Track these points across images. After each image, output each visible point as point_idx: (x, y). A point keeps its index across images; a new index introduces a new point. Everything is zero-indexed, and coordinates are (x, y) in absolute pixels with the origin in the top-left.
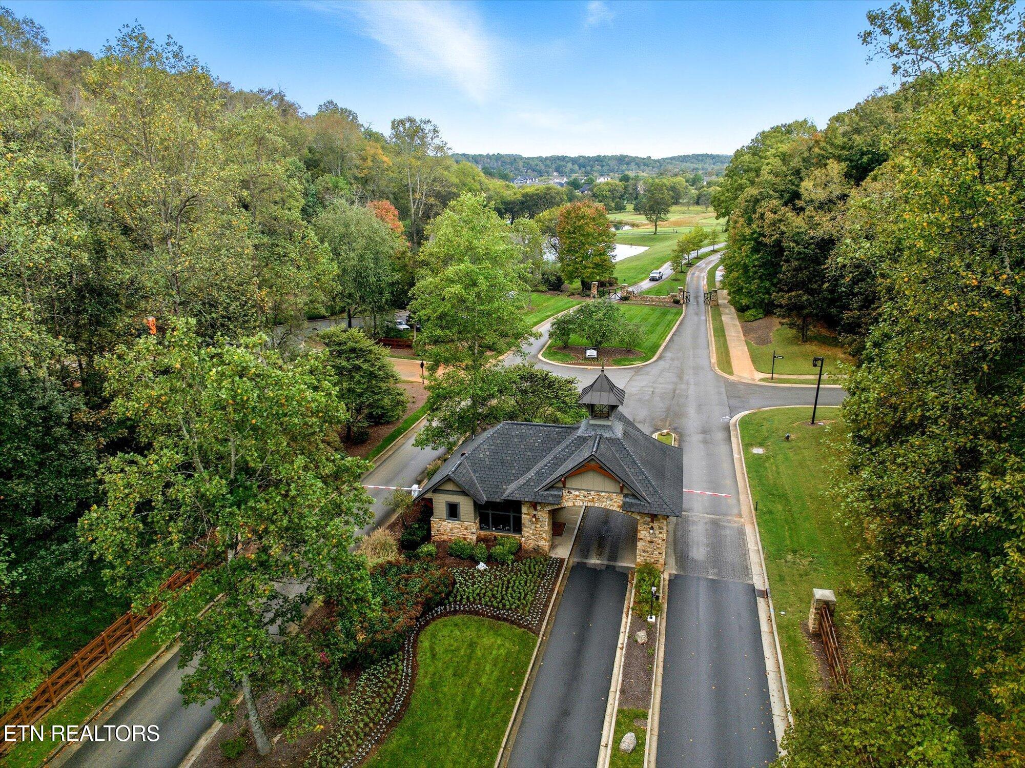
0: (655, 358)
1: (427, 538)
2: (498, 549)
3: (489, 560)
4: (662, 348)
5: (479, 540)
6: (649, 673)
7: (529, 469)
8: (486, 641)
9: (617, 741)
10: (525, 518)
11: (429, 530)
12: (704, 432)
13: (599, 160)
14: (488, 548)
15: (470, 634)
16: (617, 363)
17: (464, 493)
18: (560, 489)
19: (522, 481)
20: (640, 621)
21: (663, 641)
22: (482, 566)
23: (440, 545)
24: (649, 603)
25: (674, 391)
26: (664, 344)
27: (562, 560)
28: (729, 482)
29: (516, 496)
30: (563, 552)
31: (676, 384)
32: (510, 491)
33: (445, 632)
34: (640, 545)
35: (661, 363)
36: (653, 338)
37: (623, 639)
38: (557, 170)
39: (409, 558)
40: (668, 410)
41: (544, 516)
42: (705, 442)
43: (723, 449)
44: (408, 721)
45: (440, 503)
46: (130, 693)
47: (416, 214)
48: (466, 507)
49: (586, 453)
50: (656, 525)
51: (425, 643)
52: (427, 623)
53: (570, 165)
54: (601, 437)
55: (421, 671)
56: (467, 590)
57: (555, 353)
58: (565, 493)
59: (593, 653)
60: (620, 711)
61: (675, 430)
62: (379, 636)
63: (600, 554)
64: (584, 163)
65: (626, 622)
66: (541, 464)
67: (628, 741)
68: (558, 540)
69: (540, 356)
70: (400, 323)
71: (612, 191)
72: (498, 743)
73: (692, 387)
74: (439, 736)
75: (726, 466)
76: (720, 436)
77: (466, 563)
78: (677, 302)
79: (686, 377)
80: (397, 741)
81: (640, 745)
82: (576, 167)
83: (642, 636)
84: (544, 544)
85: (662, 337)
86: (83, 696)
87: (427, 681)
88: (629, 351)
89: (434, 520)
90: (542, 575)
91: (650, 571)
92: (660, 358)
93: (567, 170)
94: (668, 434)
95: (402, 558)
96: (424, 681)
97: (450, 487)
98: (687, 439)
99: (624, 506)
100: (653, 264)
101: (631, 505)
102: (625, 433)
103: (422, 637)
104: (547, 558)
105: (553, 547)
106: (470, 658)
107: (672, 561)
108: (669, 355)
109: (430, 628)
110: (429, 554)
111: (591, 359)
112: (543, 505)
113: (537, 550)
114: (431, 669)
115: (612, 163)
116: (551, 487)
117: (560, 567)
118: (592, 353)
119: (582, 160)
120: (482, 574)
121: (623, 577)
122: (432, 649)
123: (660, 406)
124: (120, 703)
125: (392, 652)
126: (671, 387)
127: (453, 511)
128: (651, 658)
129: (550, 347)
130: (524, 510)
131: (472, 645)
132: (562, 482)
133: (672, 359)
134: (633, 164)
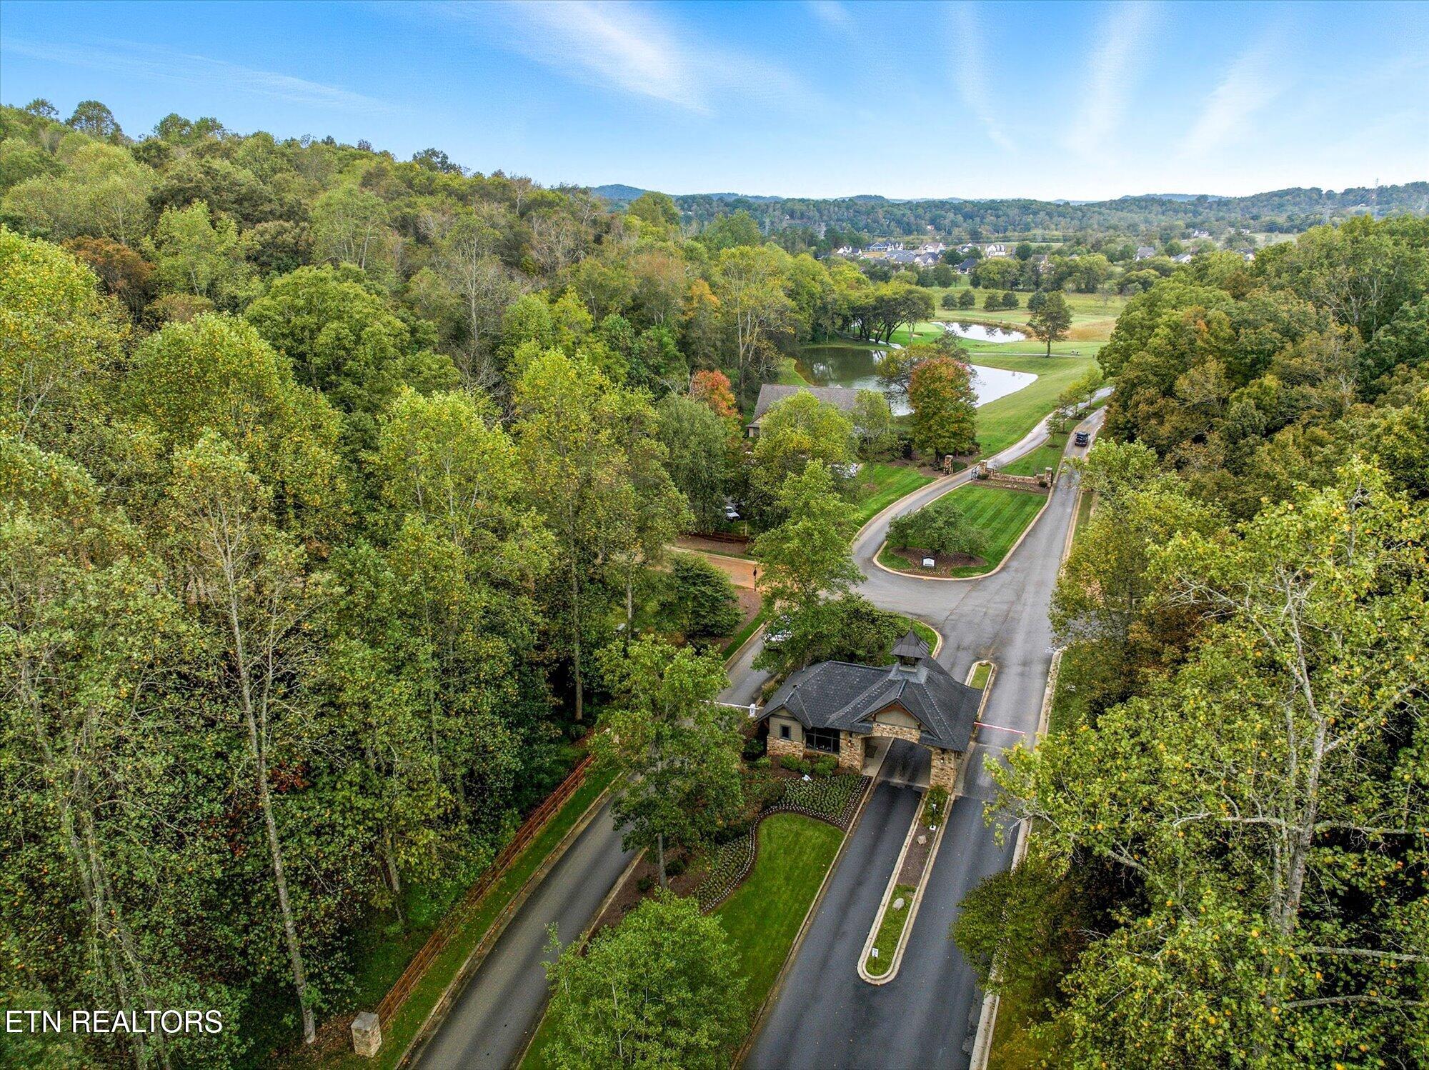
0: (997, 569)
1: (764, 752)
2: (819, 766)
3: (812, 773)
4: (1009, 555)
5: (805, 756)
6: (923, 864)
7: (847, 703)
8: (809, 833)
9: (891, 902)
10: (843, 743)
11: (765, 745)
12: (1025, 664)
13: (993, 207)
14: (813, 763)
15: (796, 827)
16: (956, 573)
17: (795, 719)
18: (871, 722)
19: (841, 713)
20: (923, 829)
21: (939, 843)
22: (806, 778)
23: (774, 758)
24: (934, 816)
25: (1008, 612)
26: (1013, 549)
27: (871, 778)
28: (1032, 718)
29: (836, 726)
30: (872, 771)
31: (1012, 603)
32: (832, 720)
33: (779, 825)
34: (933, 771)
35: (1004, 575)
36: (1002, 541)
37: (908, 840)
38: (932, 222)
39: (751, 768)
40: (996, 635)
41: (857, 742)
42: (1022, 675)
43: (1038, 683)
44: (754, 878)
45: (775, 725)
46: (565, 848)
47: (745, 358)
48: (796, 730)
49: (893, 695)
50: (946, 756)
51: (764, 830)
52: (765, 817)
53: (951, 215)
54: (907, 681)
55: (761, 849)
56: (796, 795)
57: (892, 557)
58: (875, 725)
59: (885, 845)
60: (897, 886)
61: (996, 660)
62: (733, 822)
63: (902, 775)
64: (973, 212)
65: (913, 828)
66: (858, 699)
67: (899, 903)
68: (869, 760)
69: (875, 560)
70: (730, 511)
71: (1003, 273)
72: (813, 897)
73: (1028, 609)
74: (775, 889)
75: (1034, 701)
76: (1038, 668)
77: (795, 774)
78: (1043, 485)
79: (1025, 595)
80: (746, 889)
81: (906, 907)
82: (960, 218)
83: (922, 839)
84: (858, 764)
85: (1012, 540)
86: (536, 846)
87: (766, 855)
88: (971, 559)
89: (770, 739)
90: (853, 789)
91: (939, 792)
92: (1003, 569)
93: (947, 222)
94: (988, 665)
95: (745, 767)
96: (763, 855)
97: (784, 713)
98: (1006, 670)
99: (921, 739)
100: (1030, 417)
101: (926, 739)
102: (929, 679)
103: (761, 827)
104: (858, 775)
105: (865, 766)
106: (796, 844)
107: (961, 786)
108: (1014, 564)
109: (767, 820)
110: (766, 766)
111: (928, 568)
112: (858, 734)
113: (851, 768)
114: (769, 849)
115: (1014, 212)
116: (864, 720)
117: (869, 783)
118: (929, 562)
119: (969, 208)
120: (807, 784)
121: (918, 795)
122: (769, 835)
123: (988, 629)
124: (561, 853)
125: (742, 834)
126: (1005, 607)
127: (785, 732)
128: (926, 855)
129: (886, 548)
130: (842, 736)
131: (797, 834)
132: (873, 717)
133: (1017, 571)
134: (1042, 214)
